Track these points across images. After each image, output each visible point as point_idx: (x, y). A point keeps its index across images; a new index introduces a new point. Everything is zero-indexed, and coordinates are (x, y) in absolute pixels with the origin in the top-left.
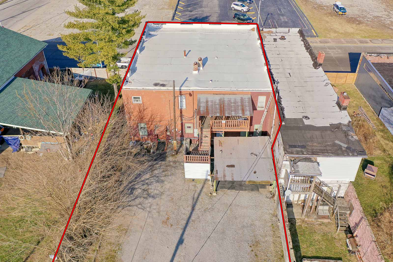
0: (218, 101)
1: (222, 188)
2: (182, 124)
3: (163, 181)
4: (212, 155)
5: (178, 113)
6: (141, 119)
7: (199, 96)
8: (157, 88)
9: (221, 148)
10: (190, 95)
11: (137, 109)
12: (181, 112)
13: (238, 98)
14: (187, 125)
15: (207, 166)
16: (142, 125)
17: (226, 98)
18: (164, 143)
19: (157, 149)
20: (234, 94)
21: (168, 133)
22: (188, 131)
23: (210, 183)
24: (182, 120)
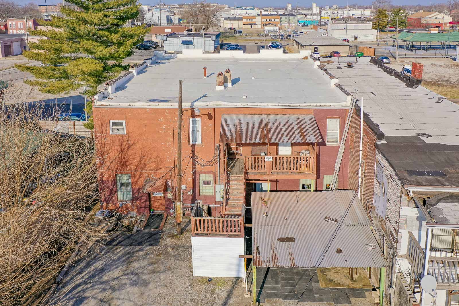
0: (257, 123)
1: (269, 295)
2: (194, 175)
4: (248, 219)
5: (187, 152)
6: (123, 164)
7: (224, 117)
8: (154, 105)
9: (264, 209)
10: (210, 116)
11: (117, 145)
12: (193, 151)
13: (293, 118)
14: (203, 178)
15: (239, 243)
16: (124, 179)
17: (272, 119)
18: (160, 216)
19: (147, 225)
21: (169, 195)
22: (205, 190)
23: (245, 285)
24: (194, 167)
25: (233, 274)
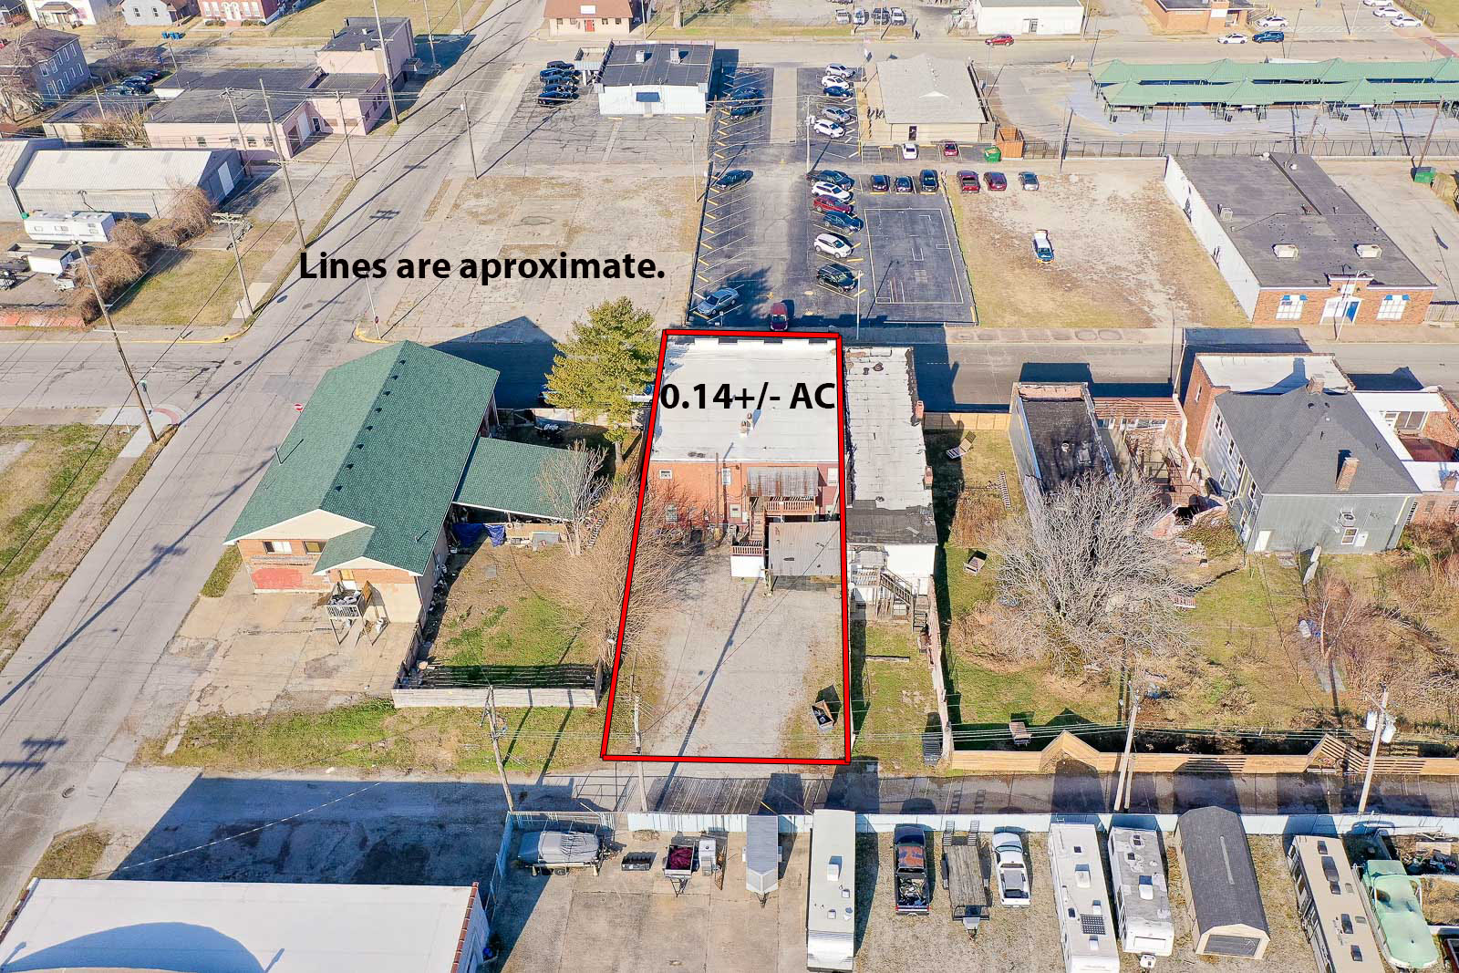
0: (774, 477)
1: (780, 587)
2: (725, 505)
3: (703, 580)
4: (766, 545)
5: (721, 491)
6: (670, 498)
7: (748, 469)
8: (694, 459)
9: (777, 537)
10: (737, 468)
11: (665, 485)
12: (725, 490)
13: (800, 471)
14: (732, 507)
15: (762, 560)
16: (670, 507)
17: (785, 471)
18: (699, 531)
19: (692, 540)
20: (794, 465)
21: (707, 518)
22: (734, 514)
23: (764, 581)
24: (725, 500)
25: (755, 575)
